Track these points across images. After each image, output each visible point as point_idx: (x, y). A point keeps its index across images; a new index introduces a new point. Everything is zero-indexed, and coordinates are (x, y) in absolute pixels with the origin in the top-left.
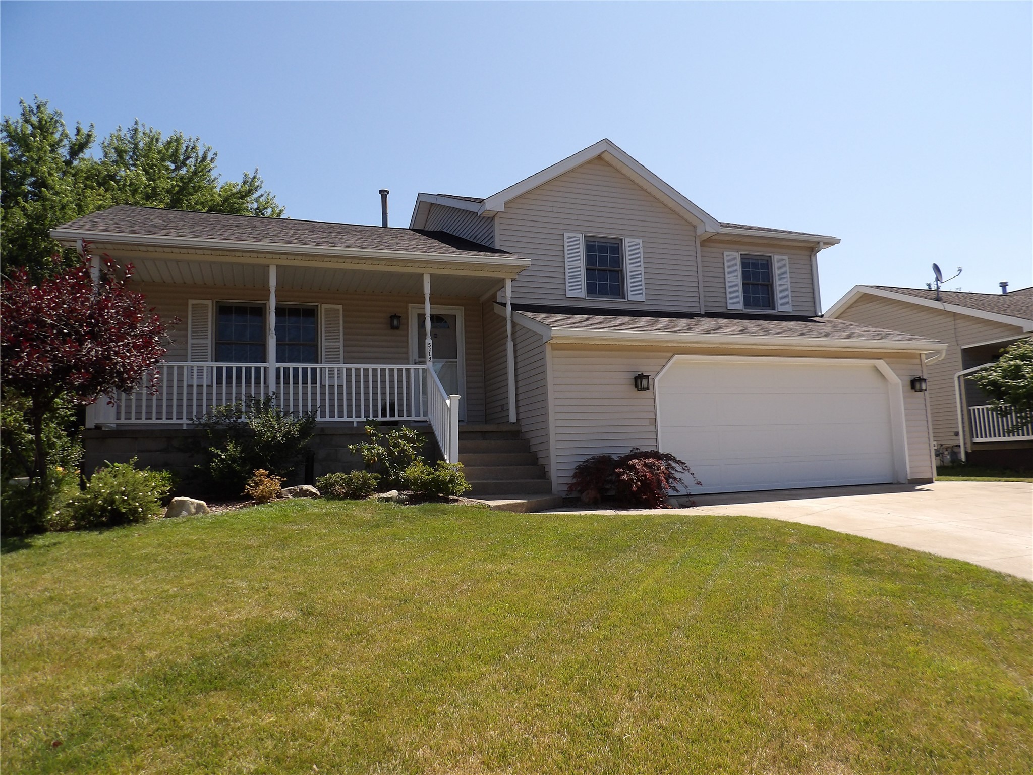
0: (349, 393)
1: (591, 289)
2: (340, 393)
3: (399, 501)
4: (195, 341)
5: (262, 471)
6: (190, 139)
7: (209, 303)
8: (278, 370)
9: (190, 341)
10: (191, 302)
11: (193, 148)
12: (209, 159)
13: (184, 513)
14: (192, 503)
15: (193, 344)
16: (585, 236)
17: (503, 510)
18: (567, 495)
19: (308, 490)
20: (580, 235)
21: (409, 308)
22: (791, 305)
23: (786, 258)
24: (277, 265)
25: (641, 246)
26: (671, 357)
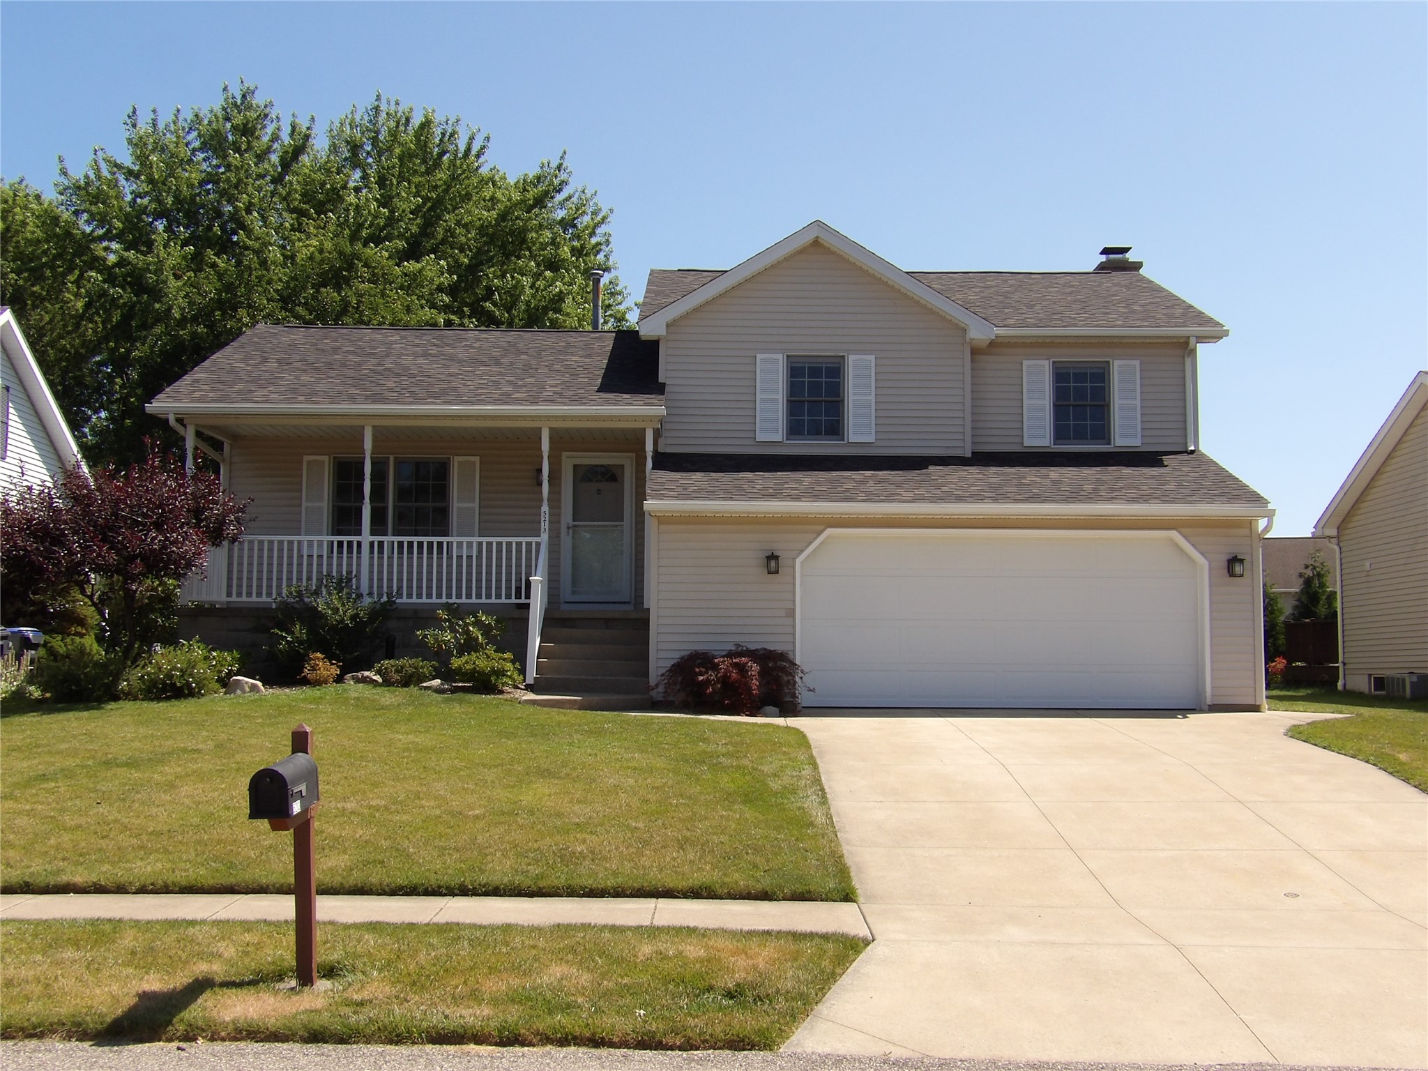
0: (479, 566)
1: (794, 429)
2: (469, 566)
3: (439, 691)
4: (310, 504)
5: (319, 655)
6: (448, 120)
7: (326, 458)
8: (372, 544)
9: (304, 504)
10: (306, 458)
11: (451, 135)
12: (474, 151)
13: (239, 692)
14: (247, 683)
15: (307, 508)
16: (788, 356)
17: (545, 706)
18: (664, 697)
19: (368, 677)
20: (780, 357)
21: (563, 458)
22: (1139, 435)
23: (1137, 363)
24: (373, 426)
25: (873, 365)
26: (822, 531)
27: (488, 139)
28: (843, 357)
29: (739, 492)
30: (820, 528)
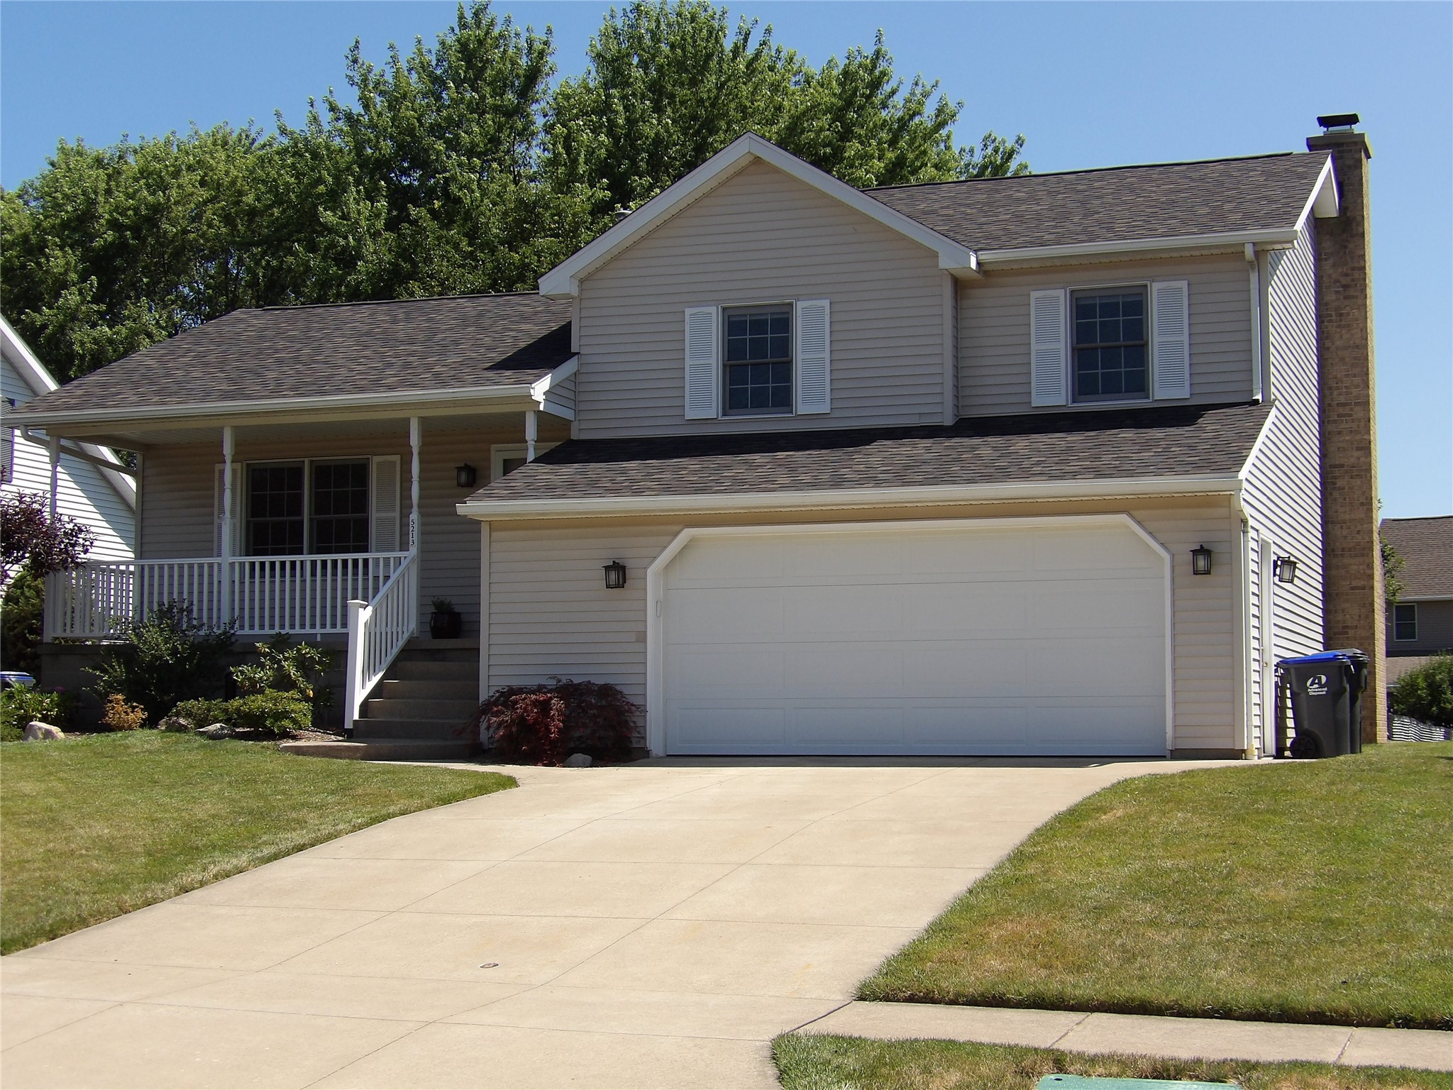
1: (731, 402)
3: (214, 736)
5: (119, 696)
7: (238, 466)
9: (216, 521)
10: (218, 467)
16: (723, 309)
20: (713, 310)
21: (493, 452)
22: (1187, 384)
23: (1183, 284)
24: (232, 427)
25: (827, 311)
26: (678, 533)
27: (768, 31)
28: (791, 305)
29: (592, 488)
30: (676, 528)
